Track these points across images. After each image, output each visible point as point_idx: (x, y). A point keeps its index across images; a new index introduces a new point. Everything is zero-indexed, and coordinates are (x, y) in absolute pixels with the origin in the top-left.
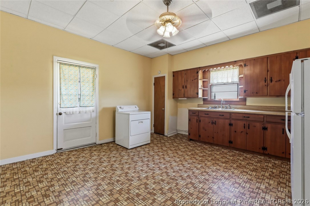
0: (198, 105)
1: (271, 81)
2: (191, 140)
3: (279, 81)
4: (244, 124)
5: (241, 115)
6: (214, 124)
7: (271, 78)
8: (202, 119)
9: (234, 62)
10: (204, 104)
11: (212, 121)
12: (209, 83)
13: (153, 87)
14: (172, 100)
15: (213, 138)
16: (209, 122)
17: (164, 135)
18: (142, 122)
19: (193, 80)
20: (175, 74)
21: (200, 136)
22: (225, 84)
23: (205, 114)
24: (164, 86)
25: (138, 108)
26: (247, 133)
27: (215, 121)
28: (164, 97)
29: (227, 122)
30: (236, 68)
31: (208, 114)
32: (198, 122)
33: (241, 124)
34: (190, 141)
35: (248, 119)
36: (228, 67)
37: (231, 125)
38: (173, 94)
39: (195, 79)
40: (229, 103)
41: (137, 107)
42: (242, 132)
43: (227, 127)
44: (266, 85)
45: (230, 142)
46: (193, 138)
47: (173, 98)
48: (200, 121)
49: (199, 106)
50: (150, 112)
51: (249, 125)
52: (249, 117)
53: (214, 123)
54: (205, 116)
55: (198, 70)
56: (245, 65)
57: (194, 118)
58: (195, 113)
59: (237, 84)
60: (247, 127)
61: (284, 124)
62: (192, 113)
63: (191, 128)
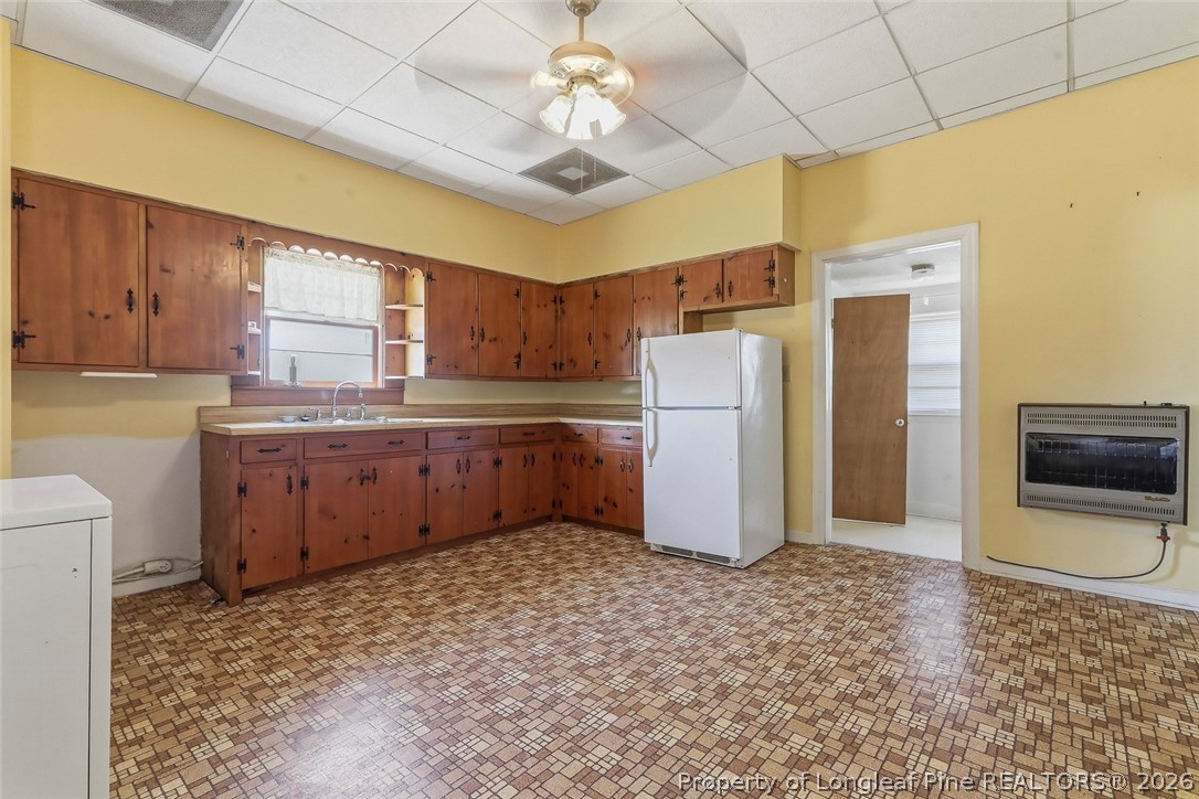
0: (200, 409)
1: (483, 336)
2: (245, 594)
3: (495, 339)
4: (458, 461)
5: (452, 434)
6: (371, 483)
7: (483, 329)
8: (313, 471)
10: (236, 404)
11: (362, 471)
12: (263, 308)
15: (367, 537)
16: (350, 479)
20: (33, 196)
21: (304, 554)
22: (327, 323)
23: (331, 447)
26: (465, 488)
27: (375, 470)
29: (414, 463)
30: (371, 274)
31: (344, 446)
32: (294, 492)
33: (450, 460)
34: (242, 599)
35: (466, 443)
36: (350, 259)
37: (424, 471)
38: (19, 339)
42: (452, 486)
43: (415, 479)
44: (473, 348)
45: (424, 530)
46: (264, 580)
47: (21, 363)
48: (304, 483)
51: (468, 461)
52: (469, 438)
53: (368, 478)
54: (331, 453)
55: (244, 233)
56: (429, 277)
57: (271, 475)
58: (278, 450)
59: (370, 332)
60: (463, 469)
61: (526, 444)
62: (261, 451)
63: (254, 531)
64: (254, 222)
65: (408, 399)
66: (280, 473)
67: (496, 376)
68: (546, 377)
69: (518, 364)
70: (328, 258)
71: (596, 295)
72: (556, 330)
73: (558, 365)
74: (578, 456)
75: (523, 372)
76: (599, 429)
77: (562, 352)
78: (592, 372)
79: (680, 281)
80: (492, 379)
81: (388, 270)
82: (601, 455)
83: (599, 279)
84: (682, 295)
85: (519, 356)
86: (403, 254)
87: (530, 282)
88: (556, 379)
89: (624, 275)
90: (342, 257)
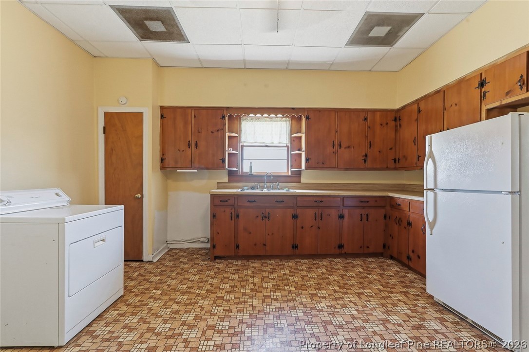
0: (218, 183)
1: (340, 146)
2: (216, 257)
3: (349, 147)
4: (315, 214)
5: (312, 199)
6: (267, 220)
7: (340, 142)
8: (241, 212)
9: (292, 110)
10: (229, 181)
11: (263, 214)
12: (240, 142)
13: (102, 137)
14: (159, 173)
15: (265, 245)
16: (257, 217)
17: (142, 261)
18: (103, 240)
19: (212, 132)
20: (166, 114)
21: (238, 247)
22: (267, 146)
23: (249, 201)
24: (141, 137)
25: (65, 198)
26: (319, 228)
27: (269, 214)
28: (141, 164)
29: (290, 212)
30: (286, 121)
31: (255, 201)
32: (233, 219)
33: (310, 213)
34: (215, 260)
35: (321, 204)
36: (275, 116)
37: (295, 217)
38: (162, 160)
39: (218, 131)
40: (277, 178)
41: (61, 193)
42: (311, 227)
43: (290, 220)
44: (334, 153)
45: (295, 247)
46: (222, 254)
47: (162, 168)
48: (238, 216)
49: (220, 185)
50: (122, 207)
51: (321, 214)
52: (322, 202)
53: (266, 217)
54: (249, 204)
55: (225, 113)
56: (307, 118)
57: (224, 211)
58: (227, 201)
59: (286, 148)
60: (318, 218)
61: (363, 208)
62: (221, 201)
63: (218, 233)
64: (228, 108)
65: (303, 180)
66: (228, 210)
67: (349, 167)
68: (387, 168)
69: (365, 161)
70: (266, 117)
71: (419, 111)
72: (396, 139)
73: (397, 160)
74: (398, 218)
75: (368, 164)
76: (410, 202)
77: (399, 152)
78: (416, 163)
79: (482, 84)
80: (347, 169)
81: (293, 118)
82: (411, 220)
83: (422, 98)
84: (484, 95)
85: (366, 155)
86: (293, 109)
87: (374, 111)
88: (395, 169)
89: (437, 92)
90: (278, 116)
